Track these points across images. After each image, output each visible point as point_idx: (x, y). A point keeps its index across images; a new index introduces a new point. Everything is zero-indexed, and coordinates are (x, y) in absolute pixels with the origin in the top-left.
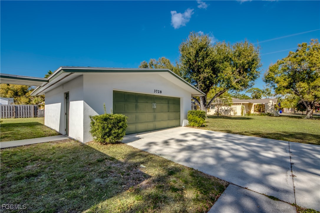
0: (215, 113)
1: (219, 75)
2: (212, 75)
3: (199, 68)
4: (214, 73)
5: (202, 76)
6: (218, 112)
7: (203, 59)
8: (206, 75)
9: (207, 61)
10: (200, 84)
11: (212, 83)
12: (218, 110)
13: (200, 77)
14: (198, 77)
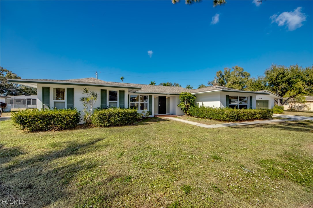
0: (288, 108)
1: (293, 85)
2: (288, 86)
3: (278, 83)
4: (289, 85)
5: (280, 87)
6: (291, 108)
7: (282, 78)
8: (283, 87)
9: (284, 79)
10: (279, 91)
11: (287, 90)
12: (292, 106)
13: (279, 88)
14: (278, 88)
